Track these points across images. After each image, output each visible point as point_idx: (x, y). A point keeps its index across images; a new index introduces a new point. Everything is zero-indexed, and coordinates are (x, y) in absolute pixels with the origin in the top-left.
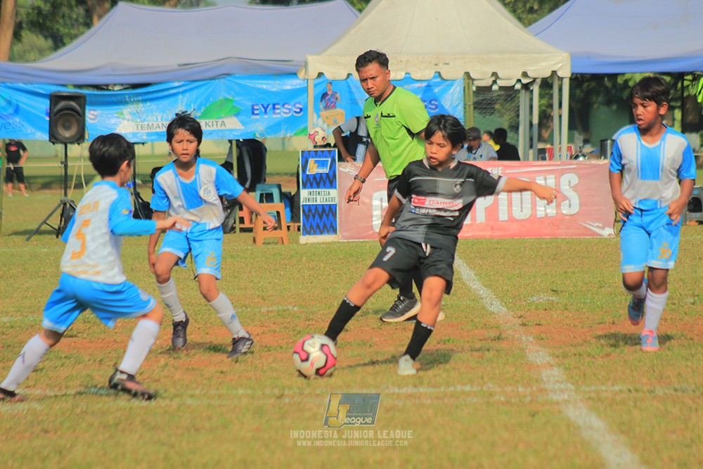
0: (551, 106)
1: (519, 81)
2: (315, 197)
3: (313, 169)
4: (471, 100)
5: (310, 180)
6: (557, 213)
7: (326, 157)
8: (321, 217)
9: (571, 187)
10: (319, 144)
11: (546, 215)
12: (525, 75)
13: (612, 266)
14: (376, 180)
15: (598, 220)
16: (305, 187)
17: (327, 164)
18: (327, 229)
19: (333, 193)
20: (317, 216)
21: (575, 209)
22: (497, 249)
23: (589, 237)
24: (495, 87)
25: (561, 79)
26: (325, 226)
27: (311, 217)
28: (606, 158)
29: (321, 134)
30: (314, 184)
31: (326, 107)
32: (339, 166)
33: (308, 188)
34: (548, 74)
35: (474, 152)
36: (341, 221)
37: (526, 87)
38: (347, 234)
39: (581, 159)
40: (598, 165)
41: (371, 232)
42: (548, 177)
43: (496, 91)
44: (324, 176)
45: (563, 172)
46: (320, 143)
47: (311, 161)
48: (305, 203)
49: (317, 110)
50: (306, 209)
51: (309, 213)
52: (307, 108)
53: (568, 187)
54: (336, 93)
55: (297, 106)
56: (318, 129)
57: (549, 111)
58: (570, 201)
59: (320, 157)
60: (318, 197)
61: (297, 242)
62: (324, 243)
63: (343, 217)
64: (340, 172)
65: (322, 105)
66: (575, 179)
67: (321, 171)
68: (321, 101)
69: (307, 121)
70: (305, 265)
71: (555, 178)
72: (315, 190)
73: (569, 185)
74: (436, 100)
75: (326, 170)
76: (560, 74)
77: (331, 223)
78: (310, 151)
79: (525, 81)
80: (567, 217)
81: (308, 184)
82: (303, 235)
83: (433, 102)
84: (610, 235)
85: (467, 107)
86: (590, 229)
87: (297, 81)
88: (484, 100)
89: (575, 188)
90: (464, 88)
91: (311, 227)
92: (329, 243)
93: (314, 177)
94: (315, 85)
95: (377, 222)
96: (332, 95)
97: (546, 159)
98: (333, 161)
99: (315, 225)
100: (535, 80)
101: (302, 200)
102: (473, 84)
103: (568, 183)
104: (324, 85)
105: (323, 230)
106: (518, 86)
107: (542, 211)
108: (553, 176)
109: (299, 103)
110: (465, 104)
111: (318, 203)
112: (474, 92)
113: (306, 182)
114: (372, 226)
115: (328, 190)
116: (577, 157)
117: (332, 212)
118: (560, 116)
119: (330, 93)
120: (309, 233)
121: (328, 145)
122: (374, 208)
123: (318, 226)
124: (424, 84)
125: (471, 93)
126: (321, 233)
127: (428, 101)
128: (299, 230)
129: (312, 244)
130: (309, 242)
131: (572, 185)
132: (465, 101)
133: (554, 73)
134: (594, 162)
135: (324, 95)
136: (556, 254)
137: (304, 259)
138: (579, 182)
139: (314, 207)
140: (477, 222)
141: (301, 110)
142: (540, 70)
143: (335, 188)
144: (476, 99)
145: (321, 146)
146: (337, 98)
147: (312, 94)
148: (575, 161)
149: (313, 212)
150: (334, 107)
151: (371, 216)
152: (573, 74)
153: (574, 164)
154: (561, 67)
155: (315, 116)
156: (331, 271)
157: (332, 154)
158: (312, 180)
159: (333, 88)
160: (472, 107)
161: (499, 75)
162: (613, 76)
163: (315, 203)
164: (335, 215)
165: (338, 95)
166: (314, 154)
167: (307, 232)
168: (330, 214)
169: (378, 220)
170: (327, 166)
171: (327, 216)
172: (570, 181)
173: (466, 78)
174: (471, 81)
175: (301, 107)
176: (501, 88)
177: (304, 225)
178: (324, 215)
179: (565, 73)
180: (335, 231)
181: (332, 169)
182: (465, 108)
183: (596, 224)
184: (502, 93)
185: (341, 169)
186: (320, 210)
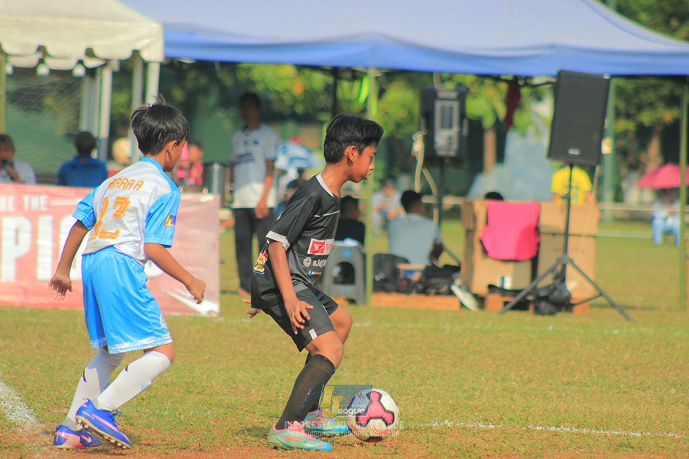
1: (81, 62)
12: (90, 53)
13: (208, 361)
23: (177, 315)
24: (43, 70)
25: (145, 65)
28: (210, 191)
34: (126, 54)
37: (91, 72)
43: (42, 77)
76: (145, 55)
79: (91, 63)
84: (210, 312)
86: (179, 302)
88: (28, 90)
100: (106, 63)
102: (7, 62)
106: (80, 71)
112: (9, 76)
133: (136, 53)
134: (192, 197)
142: (115, 47)
144: (12, 87)
152: (167, 58)
154: (148, 46)
160: (4, 100)
161: (50, 50)
162: (231, 66)
174: (4, 58)
176: (53, 72)
179: (154, 54)
184: (56, 79)
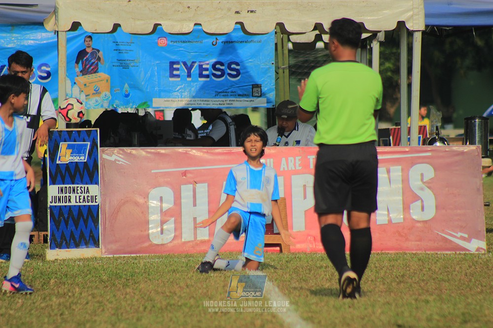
0: (397, 71)
2: (68, 195)
3: (66, 156)
4: (286, 61)
5: (61, 172)
6: (404, 219)
7: (84, 141)
8: (76, 224)
9: (424, 183)
10: (73, 121)
11: (390, 221)
14: (152, 171)
15: (462, 229)
16: (53, 182)
17: (86, 149)
18: (85, 239)
19: (94, 189)
20: (70, 222)
21: (430, 213)
22: (321, 267)
23: (449, 252)
24: (320, 45)
26: (82, 235)
27: (63, 224)
28: (473, 143)
29: (77, 108)
30: (67, 178)
31: (84, 72)
32: (103, 152)
33: (59, 184)
35: (286, 134)
36: (105, 228)
38: (114, 247)
39: (438, 144)
40: (463, 153)
41: (146, 244)
42: (392, 168)
43: (321, 50)
44: (81, 167)
45: (413, 162)
46: (75, 120)
47: (63, 146)
48: (53, 204)
49: (70, 75)
50: (56, 212)
51: (59, 217)
52: (57, 72)
53: (420, 183)
54: (99, 51)
55: (44, 68)
56: (73, 101)
57: (395, 78)
58: (422, 201)
59: (75, 141)
60: (73, 196)
61: (42, 257)
62: (80, 260)
63: (107, 223)
64: (103, 160)
65: (79, 68)
66: (429, 172)
67: (76, 159)
68: (77, 62)
69: (57, 90)
70: (53, 289)
71: (402, 170)
72: (68, 186)
73: (422, 180)
74: (237, 64)
75: (83, 158)
76: (409, 26)
77: (91, 232)
78: (61, 131)
80: (419, 225)
81: (59, 178)
82: (51, 248)
83: (233, 66)
84: (479, 249)
85: (281, 71)
86: (451, 241)
87: (44, 35)
88: (306, 61)
89: (430, 185)
90: (276, 44)
91: (63, 237)
92: (88, 259)
93: (67, 166)
94: (69, 40)
95: (154, 231)
96: (92, 53)
97: (390, 145)
98: (94, 146)
99: (67, 235)
101: (49, 199)
102: (289, 40)
103: (420, 177)
104: (81, 40)
105: (80, 242)
107: (384, 215)
108: (400, 167)
109: (46, 65)
110: (277, 68)
111: (73, 203)
112: (290, 51)
113: (56, 175)
114: (148, 235)
115: (86, 186)
116: (432, 142)
117: (92, 217)
118: (410, 86)
119: (89, 50)
120: (59, 246)
121: (87, 123)
122: (150, 210)
123: (72, 236)
124: (222, 39)
125: (286, 52)
126: (77, 246)
127: (226, 65)
128: (45, 241)
129: (64, 260)
130: (60, 258)
131: (424, 181)
132: (277, 62)
133: (401, 24)
134: (458, 147)
135: (81, 54)
136: (403, 276)
137: (52, 281)
138: (436, 176)
139: (68, 209)
140: (294, 231)
141: (49, 74)
142: (382, 20)
143: (97, 183)
144: (293, 61)
145: (76, 125)
146: (99, 59)
147: (65, 52)
148: (430, 147)
149: (66, 216)
150: (95, 71)
151: (147, 222)
153: (428, 152)
154: (411, 17)
155: (69, 83)
156: (90, 298)
157: (91, 137)
158: (63, 172)
159: (94, 44)
160: (287, 71)
161: (326, 26)
163: (67, 204)
164: (96, 221)
165: (100, 54)
166: (67, 136)
167: (57, 244)
168: (90, 219)
169: (156, 227)
170: (84, 153)
171: (86, 222)
172: (422, 175)
173: (278, 30)
174: (286, 36)
175: (48, 69)
177: (52, 234)
178: (81, 222)
179: (417, 24)
180: (96, 243)
181: (93, 157)
182: (277, 73)
183: (459, 234)
185: (105, 156)
186: (75, 213)
